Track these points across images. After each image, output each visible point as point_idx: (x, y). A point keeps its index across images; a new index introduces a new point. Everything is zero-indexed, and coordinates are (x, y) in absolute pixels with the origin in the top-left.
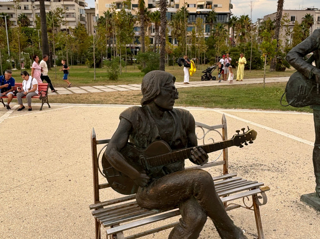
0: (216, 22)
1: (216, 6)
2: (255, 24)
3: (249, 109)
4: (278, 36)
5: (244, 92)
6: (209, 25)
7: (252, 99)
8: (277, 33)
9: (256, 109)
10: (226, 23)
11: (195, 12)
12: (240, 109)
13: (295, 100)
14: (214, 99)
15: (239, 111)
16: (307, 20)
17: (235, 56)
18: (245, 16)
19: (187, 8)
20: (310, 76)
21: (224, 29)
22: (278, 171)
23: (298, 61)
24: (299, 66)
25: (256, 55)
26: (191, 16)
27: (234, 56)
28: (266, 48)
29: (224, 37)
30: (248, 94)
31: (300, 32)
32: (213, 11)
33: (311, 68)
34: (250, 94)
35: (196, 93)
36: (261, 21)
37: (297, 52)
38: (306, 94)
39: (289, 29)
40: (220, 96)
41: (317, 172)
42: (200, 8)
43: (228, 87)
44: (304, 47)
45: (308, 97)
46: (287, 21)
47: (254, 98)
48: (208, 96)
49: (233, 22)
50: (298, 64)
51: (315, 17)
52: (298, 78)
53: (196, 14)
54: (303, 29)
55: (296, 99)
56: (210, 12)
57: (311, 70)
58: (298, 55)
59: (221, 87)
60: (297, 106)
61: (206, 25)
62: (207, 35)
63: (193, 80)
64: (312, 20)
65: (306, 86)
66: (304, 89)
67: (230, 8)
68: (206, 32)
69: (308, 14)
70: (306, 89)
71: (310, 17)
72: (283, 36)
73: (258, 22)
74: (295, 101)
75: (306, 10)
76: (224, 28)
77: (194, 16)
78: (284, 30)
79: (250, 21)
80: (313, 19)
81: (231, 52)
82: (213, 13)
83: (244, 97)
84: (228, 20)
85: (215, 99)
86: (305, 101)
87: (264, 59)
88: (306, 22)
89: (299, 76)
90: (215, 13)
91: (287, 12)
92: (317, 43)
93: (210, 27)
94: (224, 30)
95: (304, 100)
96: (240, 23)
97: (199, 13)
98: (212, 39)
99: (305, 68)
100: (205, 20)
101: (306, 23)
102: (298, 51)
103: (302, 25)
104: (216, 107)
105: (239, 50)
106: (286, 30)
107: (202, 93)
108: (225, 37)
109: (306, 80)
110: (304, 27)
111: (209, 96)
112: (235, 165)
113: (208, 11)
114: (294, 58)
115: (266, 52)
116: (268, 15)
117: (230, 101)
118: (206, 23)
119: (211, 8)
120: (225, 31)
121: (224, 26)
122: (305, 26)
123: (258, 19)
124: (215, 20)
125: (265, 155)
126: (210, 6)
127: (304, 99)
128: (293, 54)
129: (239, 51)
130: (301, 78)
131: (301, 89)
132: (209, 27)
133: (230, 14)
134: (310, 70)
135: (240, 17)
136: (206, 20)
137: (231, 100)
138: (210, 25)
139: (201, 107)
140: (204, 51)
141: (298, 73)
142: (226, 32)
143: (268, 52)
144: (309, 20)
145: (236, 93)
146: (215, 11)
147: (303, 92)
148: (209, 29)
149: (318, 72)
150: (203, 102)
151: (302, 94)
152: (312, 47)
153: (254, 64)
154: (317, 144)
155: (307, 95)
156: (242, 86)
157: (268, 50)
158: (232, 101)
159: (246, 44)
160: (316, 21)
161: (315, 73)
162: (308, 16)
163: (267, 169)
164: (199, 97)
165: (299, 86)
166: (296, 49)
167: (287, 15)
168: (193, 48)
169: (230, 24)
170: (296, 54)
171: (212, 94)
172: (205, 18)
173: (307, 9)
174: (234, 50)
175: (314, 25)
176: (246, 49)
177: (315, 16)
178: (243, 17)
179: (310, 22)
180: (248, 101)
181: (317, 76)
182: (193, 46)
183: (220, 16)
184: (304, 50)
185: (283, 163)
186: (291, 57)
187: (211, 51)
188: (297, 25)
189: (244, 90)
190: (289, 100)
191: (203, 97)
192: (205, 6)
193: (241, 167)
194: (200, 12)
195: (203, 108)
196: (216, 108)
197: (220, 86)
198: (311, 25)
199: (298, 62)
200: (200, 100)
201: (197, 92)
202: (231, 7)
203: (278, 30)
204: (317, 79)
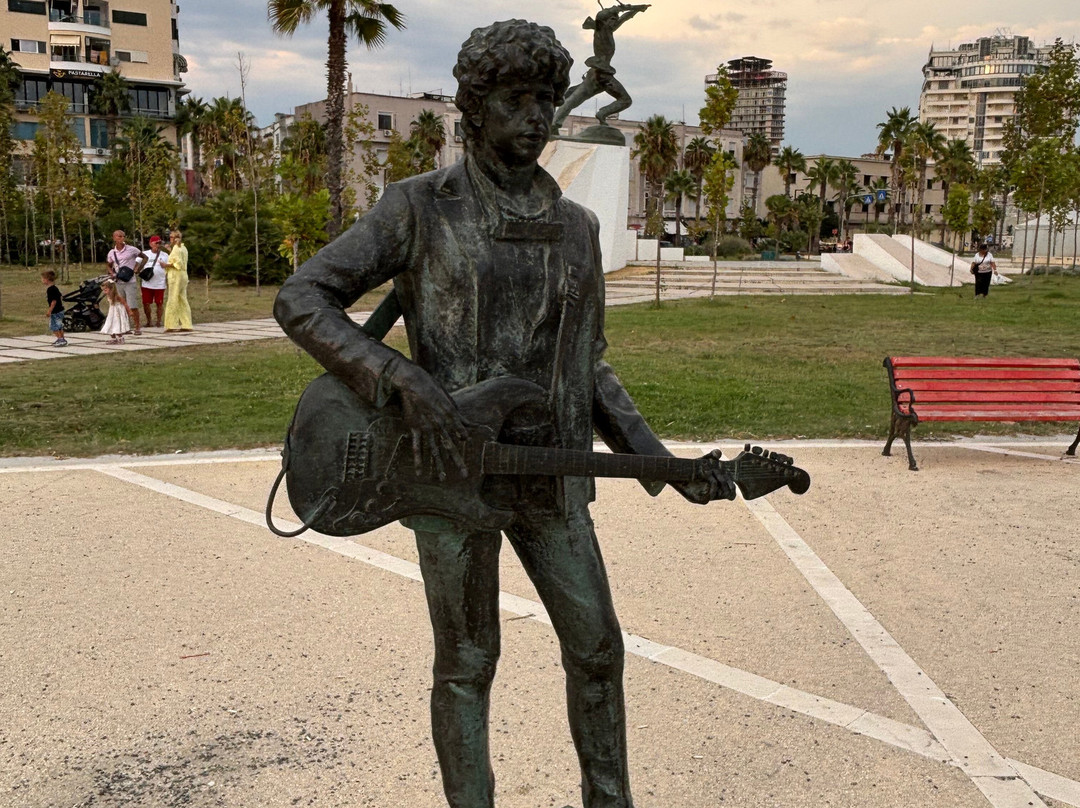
0: (130, 114)
1: (124, 57)
2: (269, 131)
3: (240, 448)
4: (337, 176)
5: (227, 374)
6: (104, 123)
7: (252, 405)
8: (336, 165)
9: (264, 445)
10: (167, 119)
11: (46, 71)
12: (202, 450)
13: (328, 505)
14: (103, 411)
15: (200, 461)
16: (427, 130)
17: (206, 235)
18: (231, 99)
19: (8, 53)
20: (379, 400)
21: (159, 139)
22: (320, 756)
23: (323, 325)
24: (328, 349)
25: (275, 236)
26: (30, 84)
27: (200, 237)
28: (293, 216)
29: (160, 168)
30: (241, 382)
31: (409, 165)
32: (113, 72)
33: (379, 362)
34: (248, 381)
35: (32, 389)
36: (289, 122)
37: (321, 286)
38: (375, 474)
39: (375, 156)
40: (130, 400)
41: (455, 790)
42: (65, 59)
43: (170, 357)
44: (346, 264)
45: (382, 489)
46: (363, 130)
47: (262, 397)
48: (80, 402)
49: (191, 118)
50: (327, 341)
51: (446, 121)
52: (334, 401)
53: (50, 79)
54: (418, 155)
55: (332, 501)
56: (102, 74)
57: (384, 372)
58: (325, 297)
59: (142, 358)
60: (339, 528)
61: (92, 121)
62: (100, 155)
63: (31, 330)
64: (441, 131)
65: (371, 437)
66: (364, 450)
67: (177, 70)
68: (94, 145)
69: (427, 110)
70: (370, 454)
71: (434, 121)
72: (355, 177)
73: (277, 126)
74: (331, 508)
75: (421, 98)
76: (161, 134)
77: (42, 85)
78: (357, 159)
79: (250, 119)
80: (441, 127)
81: (189, 224)
82: (114, 78)
83: (228, 397)
84: (172, 111)
85: (111, 412)
86: (371, 505)
87: (290, 255)
88: (424, 135)
89: (335, 392)
90: (121, 80)
91: (364, 101)
92: (401, 244)
93: (107, 127)
94: (160, 143)
95: (370, 502)
96: (215, 123)
97: (60, 76)
98: (120, 171)
99: (357, 361)
100: (86, 103)
101: (422, 138)
102: (322, 279)
103: (411, 146)
104: (105, 452)
105: (217, 215)
106: (367, 159)
107: (57, 389)
108: (165, 168)
109: (370, 413)
110: (417, 150)
111: (86, 402)
112: (134, 763)
113: (96, 73)
114: (307, 312)
115: (293, 233)
116: (309, 104)
117: (170, 417)
118: (91, 112)
119: (108, 63)
120: (165, 148)
121: (161, 129)
122: (421, 147)
123: (277, 114)
124: (126, 107)
125: (274, 674)
126: (103, 55)
127: (365, 496)
128: (302, 295)
129: (218, 219)
130: (345, 402)
131: (350, 453)
132: (104, 130)
133: (179, 90)
134: (377, 371)
135: (213, 104)
136: (90, 102)
137: (175, 412)
138: (107, 121)
139: (39, 455)
140: (89, 214)
141: (330, 380)
142: (169, 152)
143: (301, 233)
144: (432, 131)
145: (195, 382)
146: (121, 76)
147: (360, 468)
148: (104, 135)
149: (409, 379)
150: (56, 428)
151: (357, 475)
152: (381, 265)
153: (271, 267)
154: (442, 673)
155: (380, 478)
156: (225, 349)
157: (302, 225)
158: (177, 416)
159: (238, 198)
160: (450, 133)
161: (398, 383)
162: (427, 118)
163: (274, 757)
164: (39, 406)
165: (341, 442)
166: (317, 271)
167: (361, 110)
168: (43, 204)
169: (181, 123)
170: (317, 295)
171: (99, 390)
172: (86, 95)
173: (422, 95)
174: (199, 214)
175: (447, 146)
176: (240, 214)
177: (446, 119)
178: (222, 103)
179: (435, 137)
180: (238, 413)
181: (410, 398)
182: (42, 194)
183: (142, 93)
184: (350, 276)
185: (341, 704)
186: (293, 306)
187: (114, 213)
188: (398, 144)
189: (228, 367)
190: (306, 505)
191: (60, 409)
192: (83, 53)
193: (161, 769)
194: (66, 71)
195: (49, 459)
196: (106, 456)
197: (140, 351)
198: (437, 144)
199: (325, 334)
200: (43, 422)
201: (38, 387)
202: (180, 65)
203: (337, 156)
204: (409, 409)
